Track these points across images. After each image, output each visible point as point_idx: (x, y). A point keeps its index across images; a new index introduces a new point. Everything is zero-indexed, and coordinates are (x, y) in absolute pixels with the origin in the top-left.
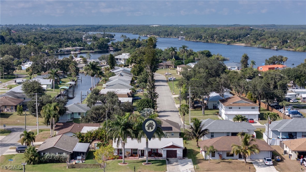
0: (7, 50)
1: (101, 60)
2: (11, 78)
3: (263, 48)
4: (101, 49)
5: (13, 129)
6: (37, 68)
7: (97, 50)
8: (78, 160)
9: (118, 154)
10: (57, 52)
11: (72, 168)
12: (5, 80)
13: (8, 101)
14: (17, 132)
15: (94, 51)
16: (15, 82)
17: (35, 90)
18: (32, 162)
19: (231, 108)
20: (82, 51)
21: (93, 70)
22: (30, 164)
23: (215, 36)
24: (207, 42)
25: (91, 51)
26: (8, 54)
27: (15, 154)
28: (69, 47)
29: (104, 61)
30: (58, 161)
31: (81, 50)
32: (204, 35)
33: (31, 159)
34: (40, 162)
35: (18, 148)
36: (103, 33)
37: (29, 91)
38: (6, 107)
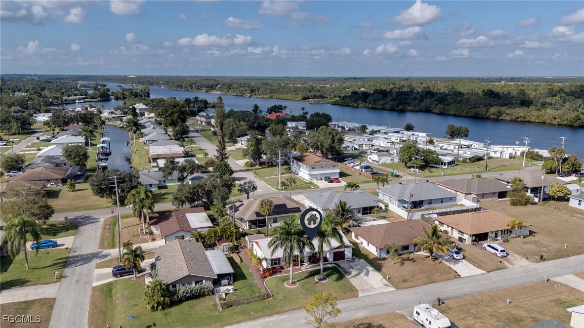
0: (13, 101)
1: (117, 110)
2: (28, 133)
3: (236, 95)
4: (102, 98)
5: (76, 219)
6: (58, 122)
7: (99, 99)
8: (224, 286)
9: (272, 265)
10: (62, 102)
11: (228, 307)
12: (23, 137)
13: (51, 173)
14: (86, 225)
15: (97, 100)
16: (38, 138)
17: (80, 155)
18: (161, 307)
19: (314, 168)
20: (86, 100)
21: (135, 127)
22: (157, 310)
23: (193, 85)
24: (188, 90)
25: (94, 100)
26: (15, 106)
27: (114, 281)
28: (71, 96)
29: (119, 111)
30: (199, 295)
31: (84, 98)
32: (183, 85)
33: (159, 303)
34: (173, 303)
35: (116, 270)
36: (95, 83)
37: (73, 157)
38: (48, 181)
